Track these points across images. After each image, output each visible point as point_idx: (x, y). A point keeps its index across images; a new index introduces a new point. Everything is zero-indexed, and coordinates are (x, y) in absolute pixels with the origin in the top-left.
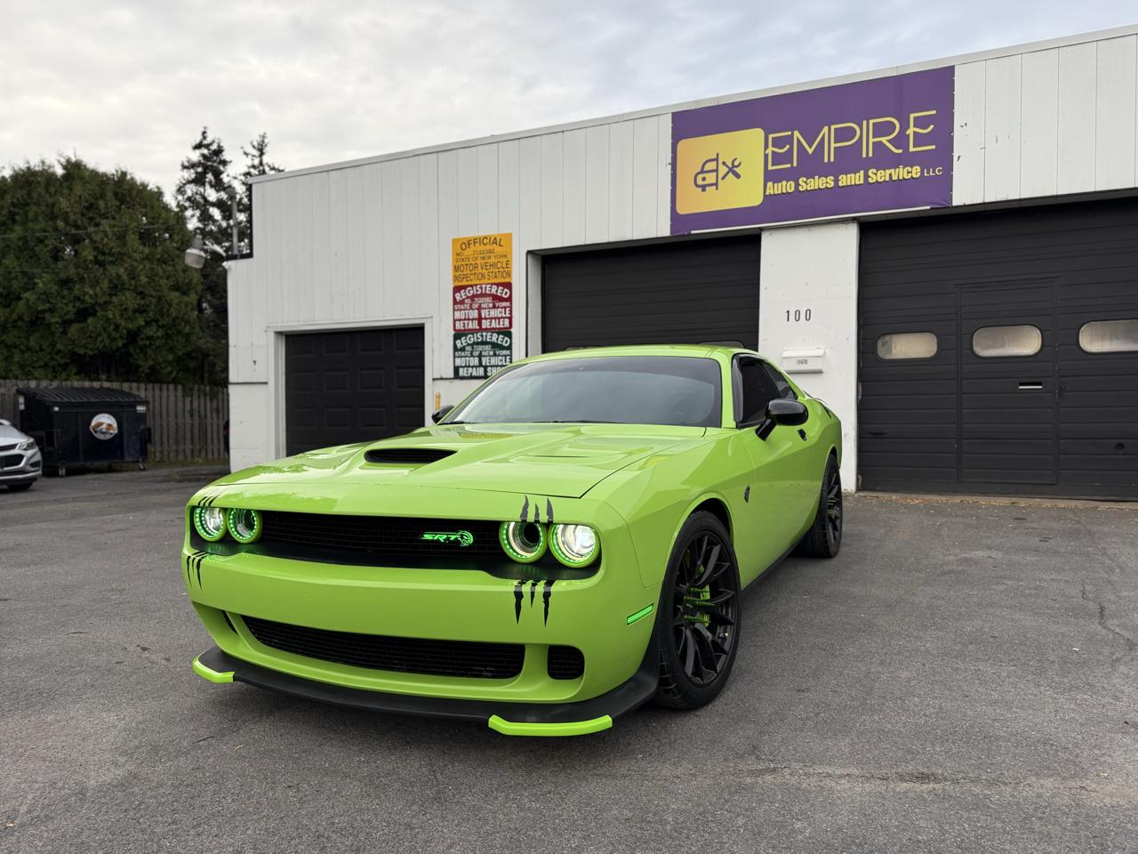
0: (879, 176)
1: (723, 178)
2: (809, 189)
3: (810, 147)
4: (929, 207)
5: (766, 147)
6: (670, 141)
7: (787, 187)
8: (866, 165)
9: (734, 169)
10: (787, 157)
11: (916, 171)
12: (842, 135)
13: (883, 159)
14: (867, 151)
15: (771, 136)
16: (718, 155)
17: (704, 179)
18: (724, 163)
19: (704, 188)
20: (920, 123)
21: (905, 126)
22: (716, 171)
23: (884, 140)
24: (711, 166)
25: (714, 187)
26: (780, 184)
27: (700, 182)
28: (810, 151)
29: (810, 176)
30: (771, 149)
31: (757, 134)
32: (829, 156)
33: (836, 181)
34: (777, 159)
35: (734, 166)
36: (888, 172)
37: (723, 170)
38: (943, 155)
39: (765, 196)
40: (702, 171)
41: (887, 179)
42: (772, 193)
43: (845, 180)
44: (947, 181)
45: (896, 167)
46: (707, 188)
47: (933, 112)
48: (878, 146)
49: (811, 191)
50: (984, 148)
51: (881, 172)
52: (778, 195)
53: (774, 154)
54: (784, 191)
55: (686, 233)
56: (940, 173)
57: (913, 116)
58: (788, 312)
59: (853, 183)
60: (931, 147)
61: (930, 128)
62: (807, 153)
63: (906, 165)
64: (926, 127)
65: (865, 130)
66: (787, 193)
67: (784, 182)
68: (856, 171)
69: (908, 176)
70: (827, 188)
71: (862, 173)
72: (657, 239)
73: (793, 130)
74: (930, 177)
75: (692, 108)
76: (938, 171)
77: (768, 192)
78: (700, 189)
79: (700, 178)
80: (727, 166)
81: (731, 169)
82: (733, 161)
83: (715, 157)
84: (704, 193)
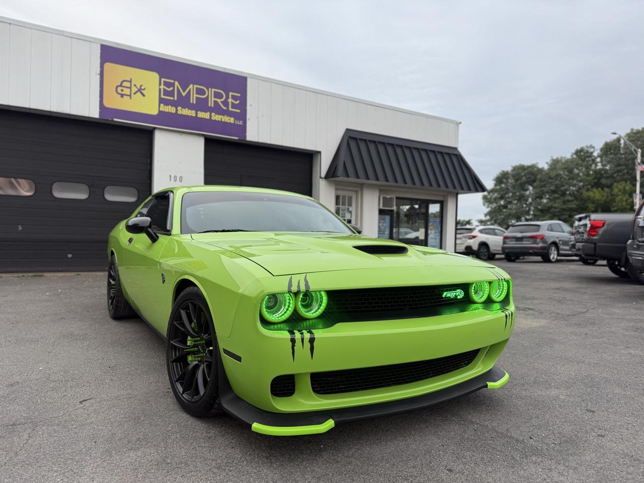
0: (216, 117)
1: (135, 93)
2: (183, 114)
3: (184, 91)
4: (237, 138)
5: (160, 84)
6: (99, 61)
7: (170, 109)
8: (210, 110)
9: (141, 90)
10: (171, 94)
11: (232, 120)
12: (203, 92)
13: (217, 109)
14: (211, 104)
15: (163, 80)
16: (131, 79)
17: (122, 90)
18: (135, 85)
19: (122, 96)
20: (234, 97)
21: (227, 98)
22: (130, 88)
23: (219, 100)
24: (128, 84)
25: (129, 97)
26: (168, 107)
27: (119, 91)
28: (184, 94)
29: (184, 107)
30: (162, 87)
31: (155, 76)
32: (193, 100)
33: (196, 114)
34: (166, 93)
35: (141, 89)
36: (220, 117)
37: (134, 89)
38: (242, 116)
39: (159, 111)
40: (121, 86)
41: (220, 120)
42: (163, 110)
43: (201, 115)
44: (243, 129)
45: (224, 115)
46: (124, 96)
47: (239, 95)
48: (216, 102)
49: (184, 115)
50: (258, 118)
51: (217, 116)
52: (167, 112)
53: (164, 89)
54: (170, 111)
55: (110, 119)
56: (242, 124)
57: (231, 94)
58: (170, 176)
59: (204, 117)
60: (239, 111)
61: (238, 102)
62: (182, 95)
63: (228, 116)
64: (236, 101)
65: (210, 93)
66: (171, 113)
67: (170, 107)
68: (206, 112)
69: (229, 122)
70: (191, 116)
71: (208, 113)
72: (89, 118)
73: (175, 80)
74: (238, 124)
75: (114, 46)
76: (241, 123)
77: (161, 109)
78: (120, 96)
79: (119, 89)
80: (137, 88)
81: (140, 90)
82: (141, 86)
83: (129, 80)
84: (122, 99)
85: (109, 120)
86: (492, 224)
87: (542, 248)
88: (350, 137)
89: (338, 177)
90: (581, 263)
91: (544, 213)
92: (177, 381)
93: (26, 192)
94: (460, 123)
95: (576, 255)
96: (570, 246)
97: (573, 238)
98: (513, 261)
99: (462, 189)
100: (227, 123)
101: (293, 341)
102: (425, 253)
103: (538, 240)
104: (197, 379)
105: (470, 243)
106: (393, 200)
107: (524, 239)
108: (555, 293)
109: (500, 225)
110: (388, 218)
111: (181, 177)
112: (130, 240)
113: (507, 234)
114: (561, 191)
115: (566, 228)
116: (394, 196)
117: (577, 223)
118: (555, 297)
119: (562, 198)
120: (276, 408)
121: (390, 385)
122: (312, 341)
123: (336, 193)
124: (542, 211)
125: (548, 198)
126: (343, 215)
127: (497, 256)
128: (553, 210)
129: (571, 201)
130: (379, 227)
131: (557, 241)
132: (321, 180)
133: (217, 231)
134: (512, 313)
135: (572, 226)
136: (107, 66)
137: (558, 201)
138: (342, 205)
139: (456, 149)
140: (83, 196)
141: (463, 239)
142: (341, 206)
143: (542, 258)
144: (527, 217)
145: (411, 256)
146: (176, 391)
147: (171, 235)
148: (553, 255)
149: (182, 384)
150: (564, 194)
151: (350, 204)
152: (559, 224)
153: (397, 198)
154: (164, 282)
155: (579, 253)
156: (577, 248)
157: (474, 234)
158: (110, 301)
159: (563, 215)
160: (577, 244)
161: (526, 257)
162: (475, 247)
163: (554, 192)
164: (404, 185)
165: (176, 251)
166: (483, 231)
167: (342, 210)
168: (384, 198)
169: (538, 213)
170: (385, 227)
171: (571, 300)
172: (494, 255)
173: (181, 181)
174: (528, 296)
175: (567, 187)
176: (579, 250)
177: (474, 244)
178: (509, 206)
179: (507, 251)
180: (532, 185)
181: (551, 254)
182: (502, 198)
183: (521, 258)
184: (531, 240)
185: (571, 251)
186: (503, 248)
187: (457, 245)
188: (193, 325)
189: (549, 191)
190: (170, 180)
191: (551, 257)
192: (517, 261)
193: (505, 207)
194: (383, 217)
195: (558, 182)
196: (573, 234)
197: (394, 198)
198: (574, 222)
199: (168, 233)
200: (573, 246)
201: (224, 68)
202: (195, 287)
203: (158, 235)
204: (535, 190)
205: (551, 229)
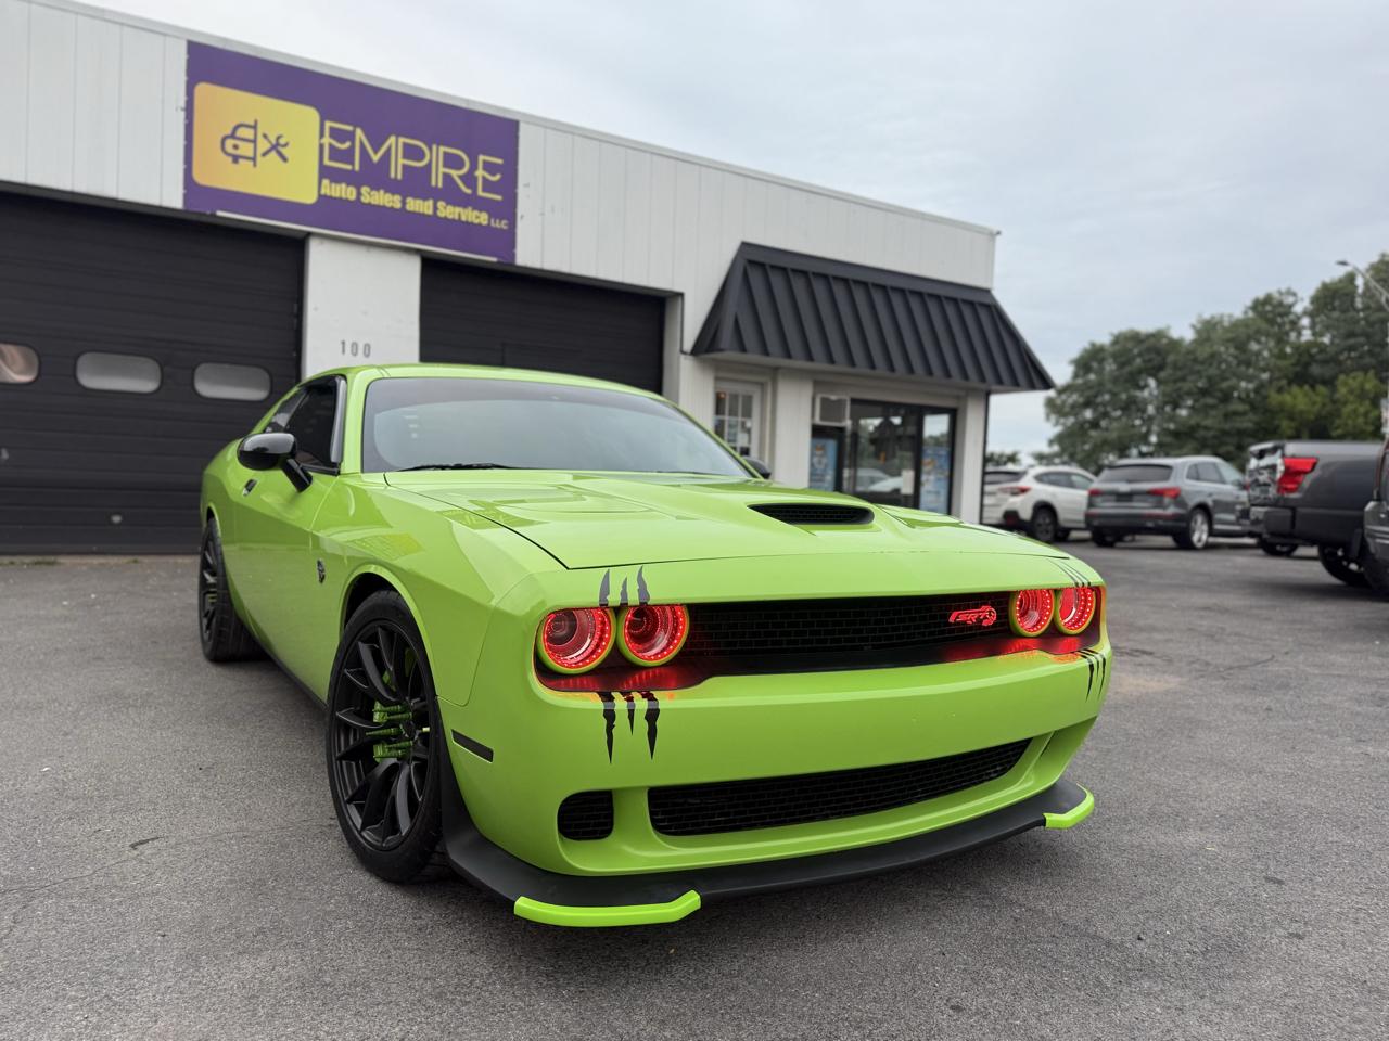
0: (448, 211)
1: (264, 154)
2: (373, 202)
3: (376, 151)
4: (494, 260)
5: (322, 135)
6: (183, 78)
7: (345, 192)
8: (435, 195)
9: (279, 148)
10: (347, 156)
11: (482, 218)
12: (419, 155)
13: (450, 194)
14: (437, 180)
15: (328, 124)
16: (256, 122)
17: (236, 147)
18: (265, 136)
19: (236, 159)
20: (488, 167)
21: (474, 167)
22: (254, 141)
23: (454, 173)
24: (249, 134)
25: (251, 163)
26: (338, 187)
27: (229, 148)
28: (376, 158)
29: (375, 187)
30: (327, 140)
31: (310, 115)
32: (396, 172)
33: (404, 203)
34: (335, 154)
35: (278, 144)
36: (458, 210)
37: (263, 145)
38: (507, 209)
39: (320, 196)
40: (233, 136)
41: (456, 217)
42: (328, 193)
43: (414, 205)
44: (509, 239)
45: (465, 206)
46: (241, 161)
47: (500, 161)
48: (447, 177)
49: (374, 206)
50: (543, 214)
51: (450, 208)
52: (335, 199)
53: (331, 147)
54: (344, 196)
55: (209, 212)
56: (505, 227)
57: (481, 158)
58: (343, 343)
59: (421, 211)
60: (499, 198)
61: (497, 177)
62: (370, 160)
63: (474, 208)
64: (493, 174)
65: (435, 155)
66: (347, 200)
67: (344, 186)
68: (425, 198)
69: (476, 221)
70: (392, 208)
71: (430, 203)
72: (160, 208)
73: (355, 126)
74: (496, 229)
75: (220, 45)
76: (503, 225)
77: (323, 192)
78: (230, 159)
79: (230, 143)
80: (270, 142)
81: (275, 147)
82: (278, 138)
83: (252, 123)
84: (235, 165)
85: (204, 214)
86: (1064, 463)
87: (1176, 517)
88: (751, 262)
89: (721, 350)
90: (1260, 552)
91: (1182, 439)
92: (349, 801)
93: (16, 373)
94: (999, 233)
95: (1251, 534)
96: (1238, 514)
97: (1244, 496)
98: (1110, 545)
99: (1000, 381)
100: (472, 223)
101: (610, 716)
102: (912, 524)
103: (1167, 500)
104: (394, 798)
105: (1014, 503)
106: (845, 405)
107: (1136, 498)
108: (1202, 617)
109: (1083, 464)
110: (831, 445)
111: (367, 347)
112: (250, 485)
113: (1098, 484)
114: (1221, 391)
115: (1229, 472)
116: (846, 397)
117: (1253, 463)
118: (1201, 626)
119: (1221, 406)
120: (569, 865)
121: (826, 817)
122: (652, 715)
123: (716, 388)
124: (1176, 434)
125: (1192, 408)
126: (732, 438)
127: (1074, 535)
128: (1202, 433)
129: (1244, 414)
130: (812, 465)
131: (1210, 502)
132: (682, 356)
133: (443, 468)
134: (1104, 660)
135: (1242, 469)
136: (203, 89)
137: (1213, 413)
138: (730, 415)
139: (987, 291)
140: (147, 385)
141: (1000, 495)
142: (726, 418)
143: (1175, 540)
144: (1144, 449)
145: (880, 530)
146: (347, 823)
147: (339, 473)
148: (1200, 535)
149: (360, 808)
150: (1226, 397)
151: (748, 414)
152: (1214, 465)
153: (854, 401)
154: (322, 579)
155: (1257, 529)
156: (1252, 517)
157: (1023, 483)
158: (205, 621)
159: (1223, 444)
160: (1254, 509)
161: (1138, 537)
162: (1026, 514)
163: (1204, 392)
164: (868, 371)
165: (352, 512)
166: (1045, 478)
167: (730, 426)
168: (825, 401)
169: (1168, 439)
170: (826, 466)
171: (1236, 634)
172: (1067, 531)
173: (367, 355)
174: (1141, 623)
175: (1233, 381)
176: (1256, 522)
177: (1024, 507)
178: (1103, 423)
179: (1096, 523)
180: (1155, 376)
181: (1194, 532)
182: (1087, 404)
183: (1128, 538)
184: (1152, 499)
185: (1240, 525)
186: (1089, 517)
187: (986, 509)
188: (386, 677)
189: (1195, 390)
190: (344, 351)
191: (1195, 538)
192: (1119, 544)
193: (1095, 424)
194: (821, 442)
195: (1213, 371)
196: (1244, 487)
197: (845, 401)
198: (1248, 460)
199: (333, 469)
200: (1245, 514)
201: (467, 101)
202: (392, 593)
203: (312, 473)
204: (1162, 387)
205: (1196, 474)
